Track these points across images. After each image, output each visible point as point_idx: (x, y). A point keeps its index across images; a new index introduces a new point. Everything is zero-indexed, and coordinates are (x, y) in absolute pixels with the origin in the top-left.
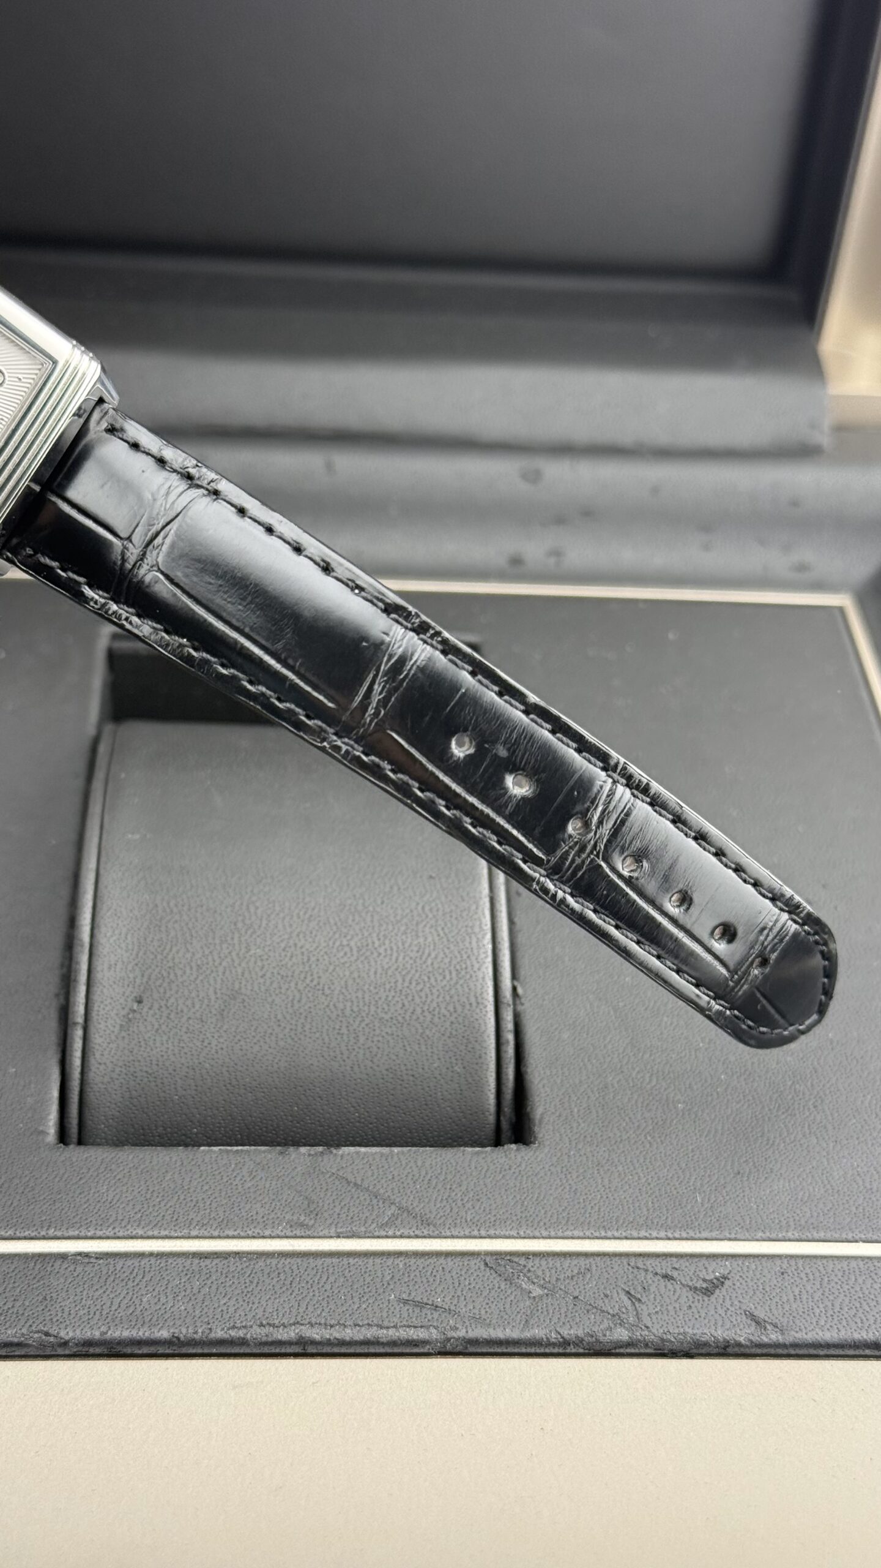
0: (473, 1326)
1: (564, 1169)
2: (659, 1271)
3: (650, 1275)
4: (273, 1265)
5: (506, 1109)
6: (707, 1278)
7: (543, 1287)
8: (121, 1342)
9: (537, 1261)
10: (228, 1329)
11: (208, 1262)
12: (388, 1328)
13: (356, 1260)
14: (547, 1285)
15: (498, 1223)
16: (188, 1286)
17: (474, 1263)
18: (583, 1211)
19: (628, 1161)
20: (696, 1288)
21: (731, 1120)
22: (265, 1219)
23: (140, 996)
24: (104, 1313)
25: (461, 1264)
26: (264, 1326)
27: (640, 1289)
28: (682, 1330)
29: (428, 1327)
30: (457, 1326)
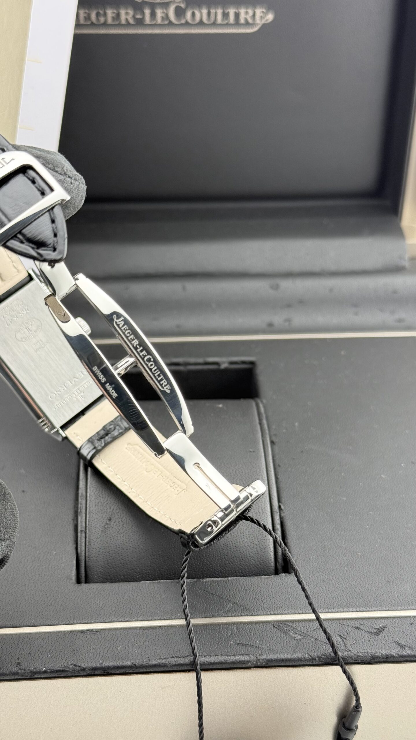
0: (270, 653)
1: (308, 583)
2: (354, 625)
3: (350, 628)
4: (177, 631)
5: (279, 560)
6: (376, 628)
7: (301, 635)
8: (110, 668)
9: (297, 624)
10: (158, 660)
11: (147, 631)
12: (231, 656)
13: (215, 627)
14: (302, 634)
15: (278, 608)
16: (138, 642)
17: (269, 626)
18: (317, 601)
19: (337, 579)
20: (371, 632)
21: (383, 559)
22: (172, 611)
23: (110, 517)
24: (101, 655)
25: (262, 626)
26: (174, 658)
27: (345, 634)
28: (366, 651)
29: (249, 655)
30: (262, 653)
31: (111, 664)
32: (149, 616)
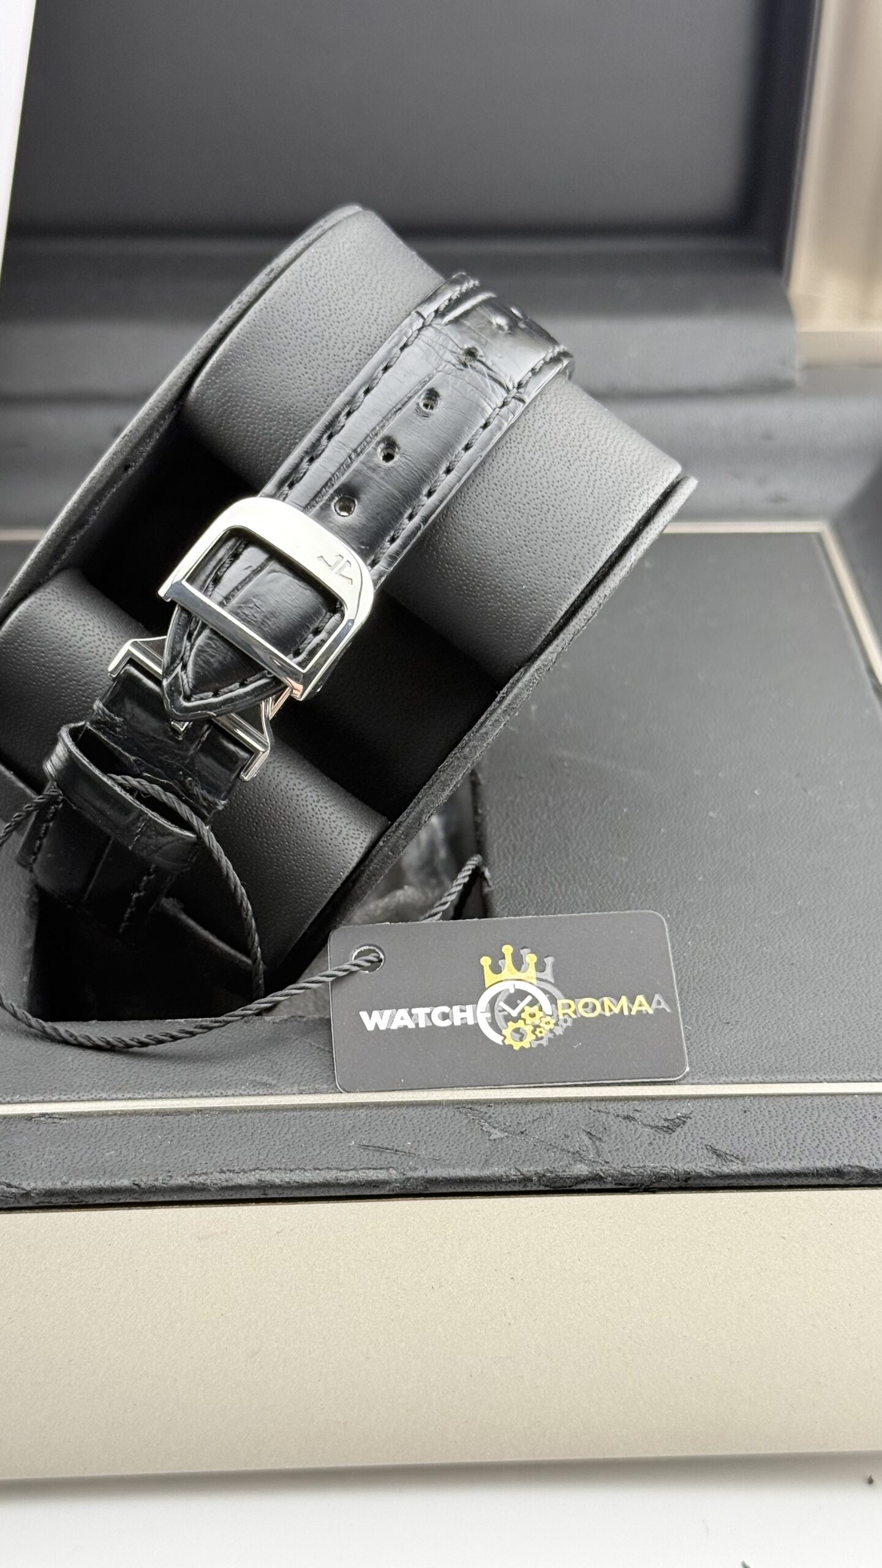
0: (433, 1166)
2: (620, 1113)
3: (611, 1117)
4: (235, 1119)
6: (669, 1118)
8: (82, 1192)
9: (499, 1108)
10: (189, 1176)
11: (170, 1118)
12: (348, 1170)
13: (317, 1113)
14: (508, 1129)
16: (149, 1140)
17: (436, 1112)
20: (657, 1127)
21: (697, 980)
24: (66, 1166)
26: (224, 1173)
27: (601, 1129)
28: (642, 1164)
29: (388, 1169)
30: (417, 1166)
31: (87, 1183)
32: (177, 1089)
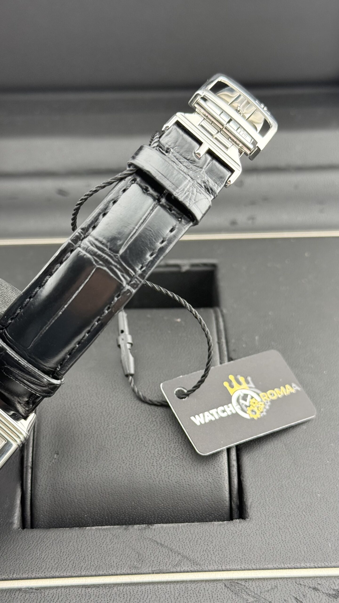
1: (263, 532)
2: (311, 586)
3: (307, 588)
4: (121, 590)
5: (234, 499)
6: (335, 588)
7: (254, 597)
11: (89, 589)
13: (162, 585)
14: (256, 596)
15: (231, 562)
17: (220, 585)
18: (272, 554)
19: (294, 526)
20: (330, 594)
22: (117, 565)
23: (58, 451)
25: (213, 586)
27: (301, 596)
32: (93, 570)
